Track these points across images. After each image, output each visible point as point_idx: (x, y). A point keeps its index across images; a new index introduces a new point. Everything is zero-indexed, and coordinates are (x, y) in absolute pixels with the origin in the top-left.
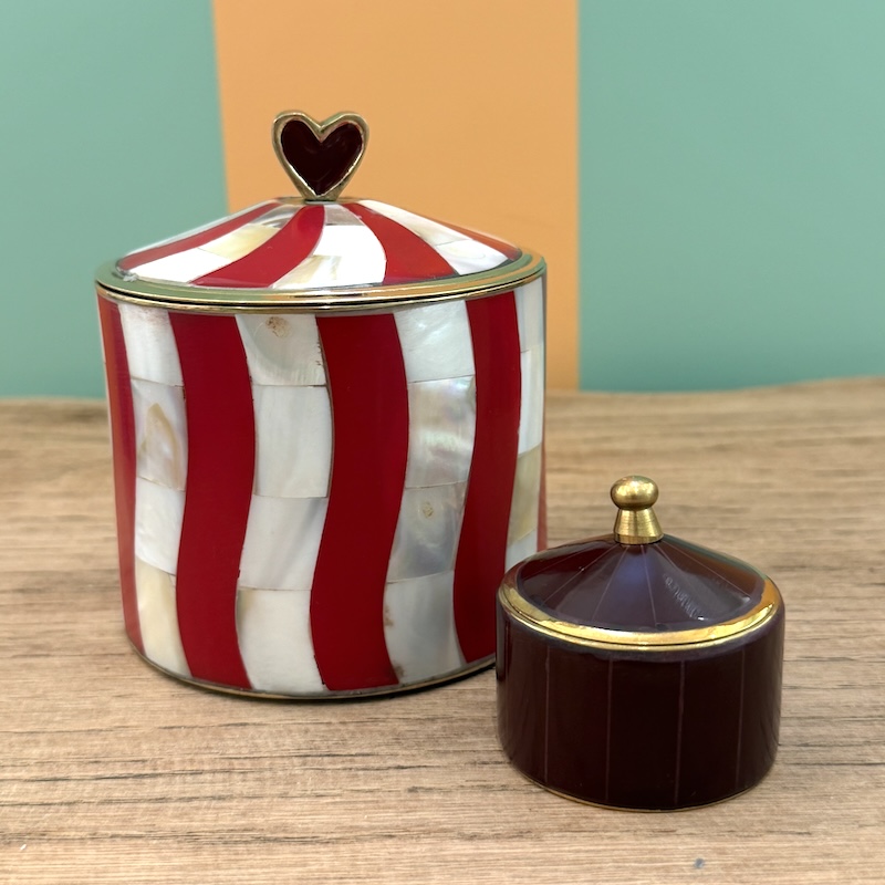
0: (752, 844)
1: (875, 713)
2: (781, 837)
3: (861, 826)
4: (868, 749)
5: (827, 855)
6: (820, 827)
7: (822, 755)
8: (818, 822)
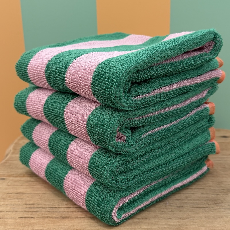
0: (184, 221)
1: (206, 199)
2: (188, 220)
3: (202, 218)
4: (205, 205)
5: (196, 223)
6: (195, 218)
7: (196, 206)
8: (195, 217)
